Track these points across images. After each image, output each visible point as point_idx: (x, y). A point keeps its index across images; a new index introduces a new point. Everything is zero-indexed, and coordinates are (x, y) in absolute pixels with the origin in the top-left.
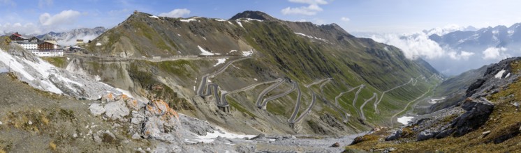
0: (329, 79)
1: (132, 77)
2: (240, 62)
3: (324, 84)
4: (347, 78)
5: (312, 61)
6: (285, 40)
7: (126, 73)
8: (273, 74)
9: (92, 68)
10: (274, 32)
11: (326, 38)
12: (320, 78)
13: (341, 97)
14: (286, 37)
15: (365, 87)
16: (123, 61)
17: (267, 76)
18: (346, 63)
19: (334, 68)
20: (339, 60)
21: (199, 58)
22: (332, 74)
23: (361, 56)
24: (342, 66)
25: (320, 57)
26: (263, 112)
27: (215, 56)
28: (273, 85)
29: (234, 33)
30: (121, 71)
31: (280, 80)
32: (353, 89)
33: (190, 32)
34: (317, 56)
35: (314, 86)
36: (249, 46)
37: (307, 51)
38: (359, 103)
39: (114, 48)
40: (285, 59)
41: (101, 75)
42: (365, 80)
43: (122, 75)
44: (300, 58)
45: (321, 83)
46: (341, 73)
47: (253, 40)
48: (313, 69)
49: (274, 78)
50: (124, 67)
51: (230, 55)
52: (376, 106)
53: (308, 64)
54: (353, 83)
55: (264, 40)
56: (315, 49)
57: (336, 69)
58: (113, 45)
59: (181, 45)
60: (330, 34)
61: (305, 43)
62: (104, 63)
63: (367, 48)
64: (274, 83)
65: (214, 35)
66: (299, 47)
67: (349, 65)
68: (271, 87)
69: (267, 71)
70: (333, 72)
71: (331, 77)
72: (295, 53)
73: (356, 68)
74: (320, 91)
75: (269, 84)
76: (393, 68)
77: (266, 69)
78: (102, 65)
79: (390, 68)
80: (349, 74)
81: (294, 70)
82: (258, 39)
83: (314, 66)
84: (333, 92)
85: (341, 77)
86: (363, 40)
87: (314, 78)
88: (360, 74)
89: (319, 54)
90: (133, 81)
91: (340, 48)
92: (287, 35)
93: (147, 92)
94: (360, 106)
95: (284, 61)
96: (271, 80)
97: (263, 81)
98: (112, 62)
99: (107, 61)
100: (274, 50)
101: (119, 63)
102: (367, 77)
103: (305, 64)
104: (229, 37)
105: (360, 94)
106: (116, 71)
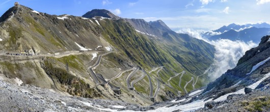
0: (162, 67)
1: (50, 75)
2: (106, 56)
3: (159, 71)
4: (173, 66)
5: (149, 53)
6: (129, 36)
7: (43, 71)
8: (129, 64)
9: (7, 70)
10: (121, 29)
11: (155, 34)
12: (156, 67)
13: (171, 80)
14: (130, 34)
15: (185, 73)
16: (36, 59)
17: (127, 66)
18: (171, 55)
19: (164, 59)
20: (167, 52)
21: (81, 53)
22: (164, 63)
23: (181, 49)
24: (169, 57)
25: (155, 50)
26: (134, 92)
27: (89, 51)
28: (132, 72)
29: (95, 31)
30: (37, 69)
31: (135, 68)
32: (178, 74)
33: (66, 30)
34: (152, 50)
35: (153, 72)
36: (108, 43)
37: (145, 46)
38: (183, 85)
39: (19, 44)
40: (131, 52)
41: (20, 77)
42: (185, 67)
43: (40, 74)
44: (141, 51)
45: (157, 70)
46: (169, 63)
47: (108, 37)
48: (150, 60)
49: (132, 67)
50: (39, 65)
51: (98, 50)
52: (194, 86)
53: (147, 56)
54: (178, 71)
55: (116, 37)
56: (151, 43)
57: (166, 59)
58: (17, 42)
59: (65, 41)
60: (158, 31)
61: (143, 39)
62: (17, 62)
63: (185, 43)
64: (132, 70)
65: (83, 32)
66: (139, 42)
67: (173, 56)
68: (131, 73)
69: (126, 62)
70: (164, 62)
71: (162, 65)
72: (137, 47)
73: (178, 59)
74: (157, 76)
75: (130, 72)
76: (203, 58)
77: (125, 60)
78: (16, 64)
79: (201, 58)
80: (174, 63)
81: (138, 60)
82: (112, 36)
83: (150, 58)
84: (166, 77)
85: (170, 65)
86: (181, 35)
87: (152, 66)
88: (181, 63)
89: (153, 48)
90: (51, 78)
91: (165, 42)
92: (130, 32)
93: (66, 87)
94: (184, 86)
95: (131, 54)
96: (130, 69)
97: (125, 70)
98: (26, 61)
99: (20, 60)
100: (123, 45)
101: (33, 61)
102: (186, 66)
103: (145, 56)
104: (93, 34)
105: (182, 78)
106: (33, 70)
